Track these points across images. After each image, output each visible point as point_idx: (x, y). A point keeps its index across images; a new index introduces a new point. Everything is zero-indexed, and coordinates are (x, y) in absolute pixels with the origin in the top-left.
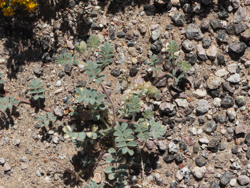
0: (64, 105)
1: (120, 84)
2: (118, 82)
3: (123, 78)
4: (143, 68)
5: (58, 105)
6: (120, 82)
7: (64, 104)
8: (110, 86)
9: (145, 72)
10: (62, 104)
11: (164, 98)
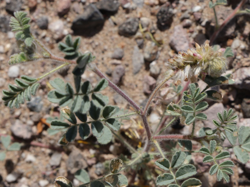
0: (31, 116)
1: (141, 51)
2: (136, 47)
3: (146, 38)
4: (184, 8)
5: (18, 118)
6: (141, 46)
7: (31, 113)
8: (120, 58)
9: (189, 15)
10: (27, 113)
11: (237, 62)
